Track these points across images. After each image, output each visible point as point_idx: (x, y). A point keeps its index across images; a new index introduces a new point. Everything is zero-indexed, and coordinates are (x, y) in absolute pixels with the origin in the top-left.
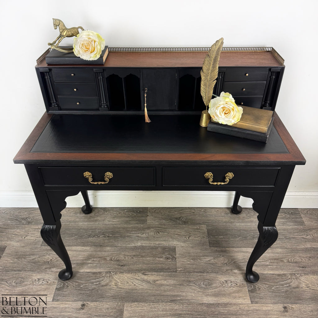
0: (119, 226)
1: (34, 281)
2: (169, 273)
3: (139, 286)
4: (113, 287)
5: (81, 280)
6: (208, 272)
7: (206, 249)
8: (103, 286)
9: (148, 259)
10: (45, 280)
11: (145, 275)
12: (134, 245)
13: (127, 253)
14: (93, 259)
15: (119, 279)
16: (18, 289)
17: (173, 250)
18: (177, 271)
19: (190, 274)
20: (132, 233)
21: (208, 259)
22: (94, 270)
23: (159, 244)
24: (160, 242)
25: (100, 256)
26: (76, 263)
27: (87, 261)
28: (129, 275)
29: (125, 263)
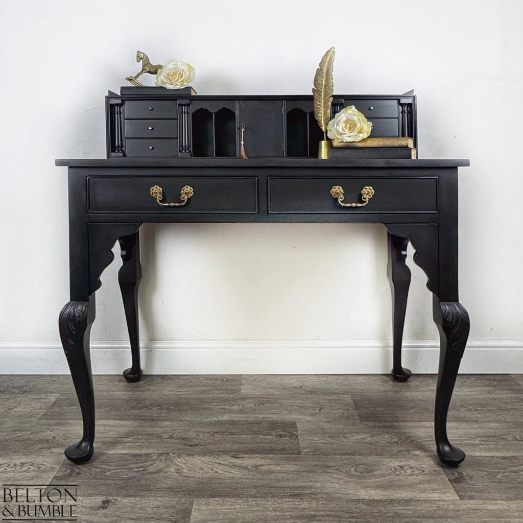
2: (286, 456)
3: (225, 473)
4: (172, 475)
5: (107, 465)
6: (362, 454)
7: (354, 424)
8: (151, 473)
9: (243, 436)
10: (35, 465)
11: (238, 458)
12: (216, 419)
13: (201, 430)
14: (136, 437)
15: (185, 464)
17: (293, 425)
18: (301, 453)
19: (328, 456)
21: (360, 437)
22: (136, 452)
23: (264, 418)
24: (265, 416)
25: (150, 433)
26: (100, 442)
27: (123, 439)
28: (206, 459)
29: (197, 442)
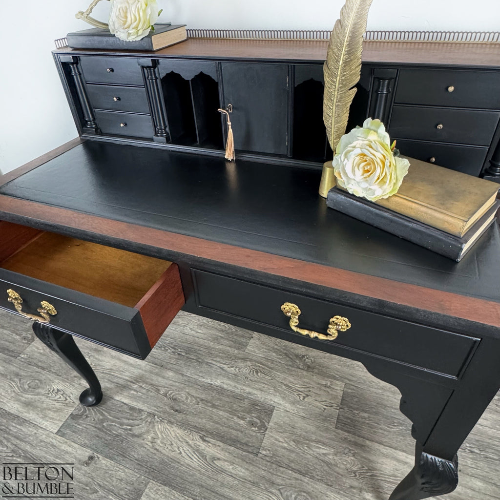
0: (202, 342)
1: (51, 391)
2: (244, 453)
3: (186, 457)
4: (147, 444)
5: (109, 413)
6: (312, 477)
7: (327, 430)
8: (134, 435)
9: (221, 413)
10: (65, 395)
11: (205, 441)
12: (209, 381)
13: (193, 393)
14: (141, 384)
15: (161, 432)
16: (26, 396)
17: (267, 411)
18: (260, 455)
19: (280, 468)
20: (215, 359)
21: (323, 450)
22: (134, 404)
23: (249, 393)
24: (251, 390)
25: (153, 382)
26: (116, 383)
27: (131, 384)
28: (180, 432)
29: (183, 406)
